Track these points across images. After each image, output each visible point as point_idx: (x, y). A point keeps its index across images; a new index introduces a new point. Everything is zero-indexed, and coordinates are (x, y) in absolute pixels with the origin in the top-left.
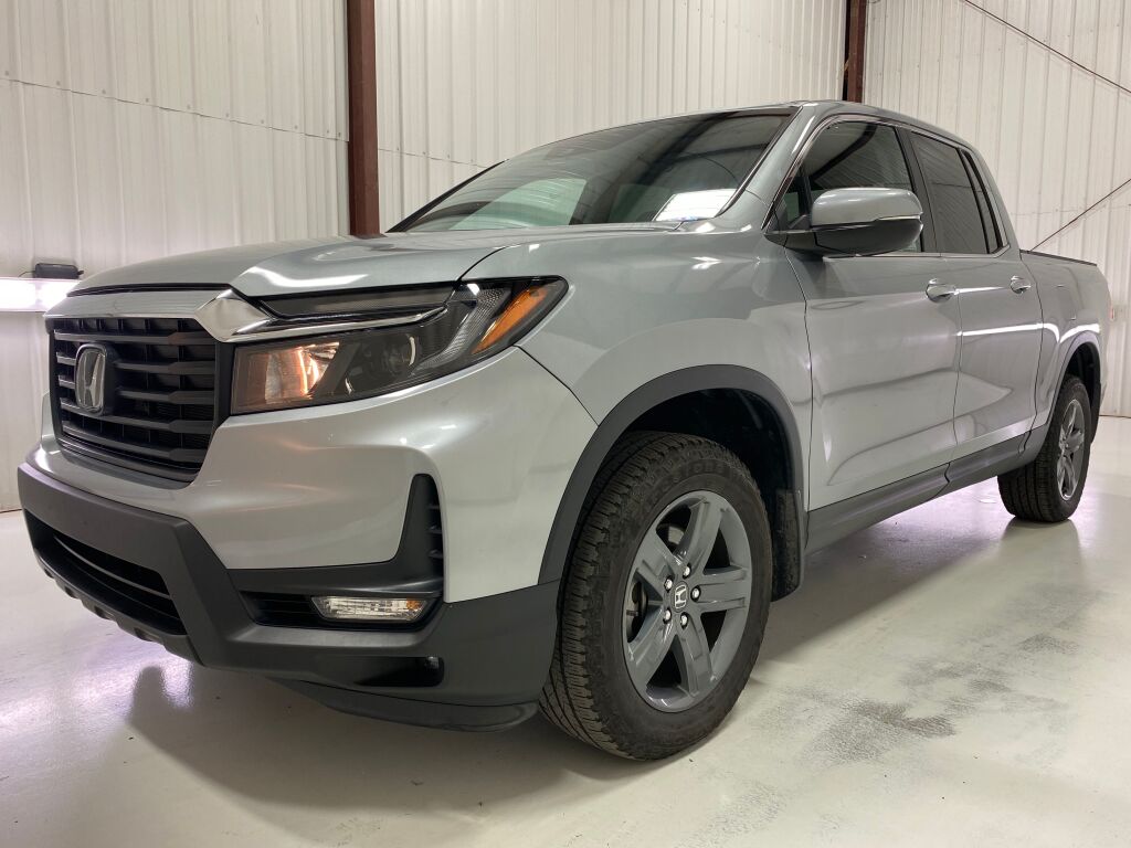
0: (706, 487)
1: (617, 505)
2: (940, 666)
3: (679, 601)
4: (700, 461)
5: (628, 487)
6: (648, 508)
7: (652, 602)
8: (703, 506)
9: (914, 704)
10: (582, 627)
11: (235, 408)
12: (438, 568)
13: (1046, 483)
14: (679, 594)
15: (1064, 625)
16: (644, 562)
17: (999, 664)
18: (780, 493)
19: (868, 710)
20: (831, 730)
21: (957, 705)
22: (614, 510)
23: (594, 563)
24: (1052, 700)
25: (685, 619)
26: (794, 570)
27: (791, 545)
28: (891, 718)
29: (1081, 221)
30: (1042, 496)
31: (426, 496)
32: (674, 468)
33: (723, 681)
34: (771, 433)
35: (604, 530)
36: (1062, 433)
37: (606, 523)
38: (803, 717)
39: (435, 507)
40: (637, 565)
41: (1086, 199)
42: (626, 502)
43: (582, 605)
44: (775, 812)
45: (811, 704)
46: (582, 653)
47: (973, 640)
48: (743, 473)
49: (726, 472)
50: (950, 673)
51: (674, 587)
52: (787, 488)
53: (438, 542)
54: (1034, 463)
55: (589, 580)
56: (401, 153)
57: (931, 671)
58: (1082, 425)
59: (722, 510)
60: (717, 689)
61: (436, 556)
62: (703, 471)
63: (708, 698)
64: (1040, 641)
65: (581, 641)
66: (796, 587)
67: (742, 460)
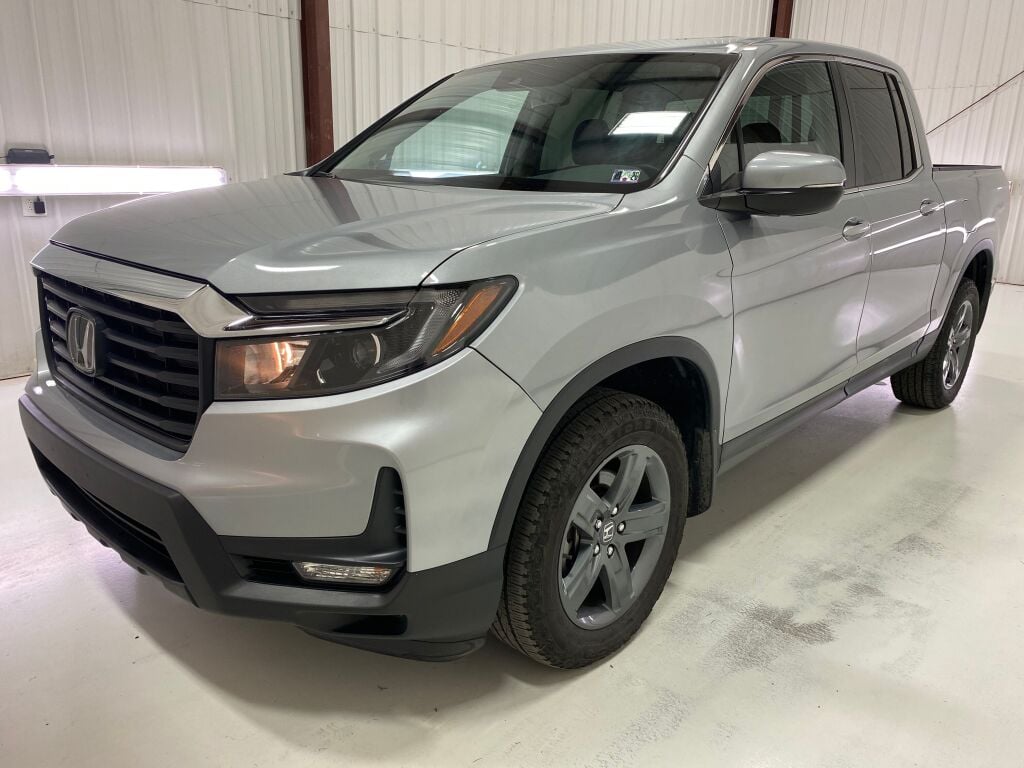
0: (635, 441)
1: (557, 470)
2: (826, 568)
3: (607, 536)
4: (630, 423)
5: (567, 453)
6: (584, 471)
7: (584, 541)
8: (631, 458)
9: (801, 609)
10: (525, 576)
11: (217, 394)
12: (402, 541)
13: (932, 377)
14: (607, 530)
15: (933, 524)
16: (579, 514)
17: (876, 567)
18: (699, 431)
19: (762, 615)
20: (730, 636)
21: (838, 610)
22: (554, 475)
23: (535, 523)
24: (917, 606)
25: (611, 549)
26: (707, 495)
27: (705, 474)
28: (779, 622)
29: (993, 97)
30: (928, 388)
31: (391, 486)
32: (609, 432)
33: (641, 596)
34: (694, 383)
35: (545, 494)
36: (952, 331)
37: (547, 487)
38: (707, 621)
39: (399, 493)
40: (573, 518)
41: (999, 76)
42: (564, 468)
43: (525, 558)
44: (680, 720)
45: (714, 607)
46: (524, 597)
47: (855, 540)
48: (668, 424)
49: (654, 427)
50: (832, 576)
51: (603, 526)
52: (705, 427)
53: (402, 521)
54: (923, 362)
55: (530, 537)
56: (352, 31)
57: (818, 574)
58: (970, 322)
59: (648, 458)
60: (636, 604)
61: (400, 531)
62: (634, 431)
63: (628, 613)
64: (912, 542)
65: (524, 586)
66: (708, 508)
67: (668, 412)
